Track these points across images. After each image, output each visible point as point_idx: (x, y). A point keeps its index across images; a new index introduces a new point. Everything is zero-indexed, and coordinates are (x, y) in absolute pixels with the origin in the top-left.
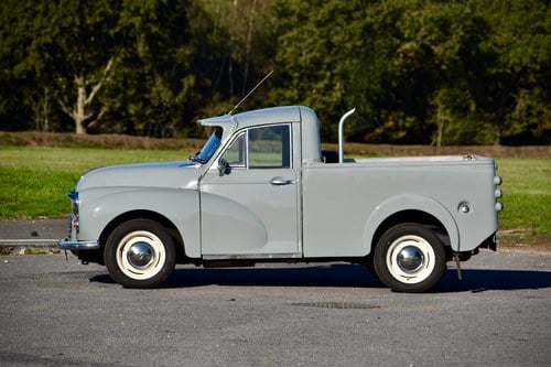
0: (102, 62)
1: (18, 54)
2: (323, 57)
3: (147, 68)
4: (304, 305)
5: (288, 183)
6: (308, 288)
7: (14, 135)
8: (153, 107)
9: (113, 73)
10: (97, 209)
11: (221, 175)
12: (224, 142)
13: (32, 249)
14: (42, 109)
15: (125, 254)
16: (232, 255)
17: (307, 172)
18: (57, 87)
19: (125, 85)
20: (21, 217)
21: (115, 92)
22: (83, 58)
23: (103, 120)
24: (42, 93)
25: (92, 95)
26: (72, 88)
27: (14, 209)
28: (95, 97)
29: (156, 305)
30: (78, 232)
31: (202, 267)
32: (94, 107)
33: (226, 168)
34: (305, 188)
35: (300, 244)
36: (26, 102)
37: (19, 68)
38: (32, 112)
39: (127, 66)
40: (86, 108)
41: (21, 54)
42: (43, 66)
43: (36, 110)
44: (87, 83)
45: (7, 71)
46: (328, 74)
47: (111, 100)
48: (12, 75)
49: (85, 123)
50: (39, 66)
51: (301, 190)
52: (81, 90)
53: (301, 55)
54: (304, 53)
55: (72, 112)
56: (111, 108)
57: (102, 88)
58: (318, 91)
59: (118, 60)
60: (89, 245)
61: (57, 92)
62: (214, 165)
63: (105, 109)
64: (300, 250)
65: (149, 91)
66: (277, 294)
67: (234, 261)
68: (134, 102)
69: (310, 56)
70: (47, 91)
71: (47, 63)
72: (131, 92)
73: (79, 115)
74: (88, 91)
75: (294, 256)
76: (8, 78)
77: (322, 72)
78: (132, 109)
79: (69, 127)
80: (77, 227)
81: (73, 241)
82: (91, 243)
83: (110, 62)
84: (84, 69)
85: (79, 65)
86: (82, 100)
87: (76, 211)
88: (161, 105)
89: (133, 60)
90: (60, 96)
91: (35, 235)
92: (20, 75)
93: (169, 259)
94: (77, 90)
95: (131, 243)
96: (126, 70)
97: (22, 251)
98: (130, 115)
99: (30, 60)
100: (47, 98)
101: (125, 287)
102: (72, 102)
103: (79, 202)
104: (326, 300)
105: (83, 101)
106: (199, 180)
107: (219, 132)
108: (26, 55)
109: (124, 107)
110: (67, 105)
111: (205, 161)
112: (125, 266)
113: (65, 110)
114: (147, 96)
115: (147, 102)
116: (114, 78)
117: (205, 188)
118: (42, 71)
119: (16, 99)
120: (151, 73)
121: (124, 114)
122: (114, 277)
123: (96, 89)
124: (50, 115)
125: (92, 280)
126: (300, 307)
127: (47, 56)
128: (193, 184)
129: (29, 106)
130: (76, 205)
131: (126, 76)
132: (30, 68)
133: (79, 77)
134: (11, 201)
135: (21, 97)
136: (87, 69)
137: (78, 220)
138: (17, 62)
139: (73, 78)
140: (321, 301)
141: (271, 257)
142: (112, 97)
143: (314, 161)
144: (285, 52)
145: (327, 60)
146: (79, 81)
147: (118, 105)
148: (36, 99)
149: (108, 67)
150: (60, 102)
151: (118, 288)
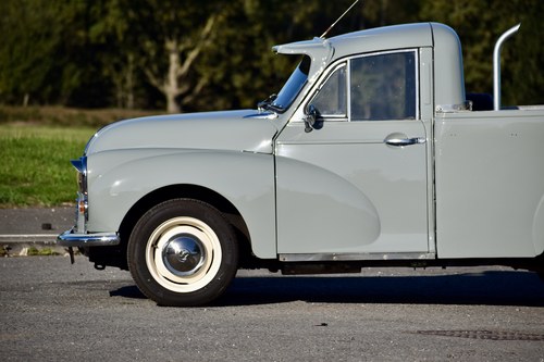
0: (200, 21)
1: (95, 12)
2: (481, 12)
3: (257, 28)
4: (438, 333)
5: (413, 142)
6: (446, 307)
7: (91, 114)
8: (264, 78)
9: (213, 36)
10: (117, 183)
11: (308, 129)
12: (312, 79)
13: (40, 249)
14: (124, 81)
15: (159, 253)
16: (325, 255)
17: (442, 125)
18: (143, 53)
19: (230, 51)
20: (36, 203)
21: (215, 59)
22: (176, 16)
23: (201, 95)
24: (125, 60)
25: (187, 64)
26: (163, 54)
27: (27, 192)
28: (191, 67)
29: (199, 332)
30: (87, 219)
31: (279, 274)
32: (189, 79)
33: (315, 120)
34: (439, 152)
35: (431, 238)
36: (106, 72)
37: (97, 29)
38: (112, 85)
39: (231, 26)
40: (181, 80)
41: (99, 12)
42: (126, 26)
43: (117, 81)
44: (182, 47)
45: (81, 34)
46: (488, 34)
47: (212, 70)
48: (88, 39)
49: (179, 99)
50: (122, 26)
51: (434, 153)
52: (174, 58)
53: (452, 11)
54: (457, 8)
55: (162, 84)
56: (211, 80)
57: (200, 55)
58: (475, 56)
59: (221, 18)
60: (104, 239)
61: (143, 60)
62: (298, 116)
63: (203, 82)
64: (432, 248)
65: (259, 58)
66: (396, 316)
67: (329, 265)
68: (241, 72)
69: (464, 11)
70: (131, 58)
71: (132, 23)
72: (237, 59)
73: (171, 89)
74: (183, 58)
75: (421, 257)
76: (82, 43)
77: (479, 32)
78: (238, 81)
79: (159, 103)
80: (86, 211)
81: (81, 233)
82: (108, 235)
83: (210, 23)
84: (177, 30)
85: (172, 25)
86: (175, 69)
87: (84, 185)
88: (273, 76)
89: (239, 19)
90: (148, 64)
91: (48, 227)
92: (99, 37)
93: (228, 262)
94: (168, 58)
95: (168, 235)
96: (231, 32)
97: (24, 252)
98: (234, 89)
99: (111, 20)
100: (131, 67)
101: (159, 305)
102: (163, 71)
103: (88, 172)
104: (475, 326)
105: (176, 72)
106: (274, 138)
107: (305, 63)
108: (105, 12)
109: (227, 78)
110: (156, 76)
111: (283, 109)
112: (160, 272)
113: (154, 82)
114: (256, 64)
115: (256, 72)
116: (215, 41)
117: (283, 151)
118: (126, 33)
119: (92, 69)
120: (262, 36)
121: (227, 87)
122: (143, 289)
123: (192, 55)
124: (135, 89)
125: (113, 294)
126: (430, 337)
127: (131, 14)
128: (265, 144)
129: (109, 78)
130: (83, 177)
131: (231, 39)
132: (109, 30)
133: (171, 39)
134: (26, 181)
135: (99, 66)
136: (181, 31)
137: (86, 200)
138: (95, 22)
139: (163, 42)
140: (465, 327)
141: (385, 257)
142: (214, 65)
143: (454, 107)
144: (432, 7)
145: (487, 16)
146: (171, 45)
147: (220, 76)
148: (118, 68)
149: (208, 28)
150: (148, 73)
151: (148, 306)
